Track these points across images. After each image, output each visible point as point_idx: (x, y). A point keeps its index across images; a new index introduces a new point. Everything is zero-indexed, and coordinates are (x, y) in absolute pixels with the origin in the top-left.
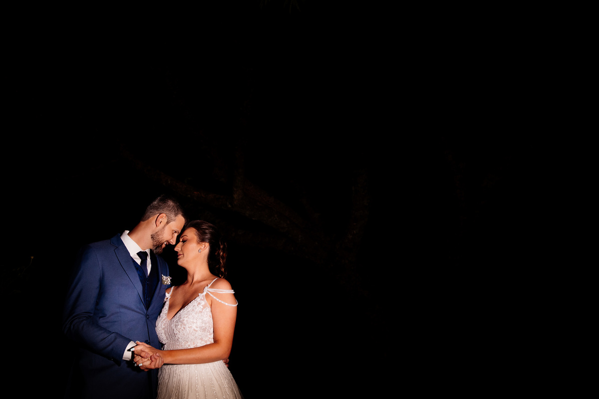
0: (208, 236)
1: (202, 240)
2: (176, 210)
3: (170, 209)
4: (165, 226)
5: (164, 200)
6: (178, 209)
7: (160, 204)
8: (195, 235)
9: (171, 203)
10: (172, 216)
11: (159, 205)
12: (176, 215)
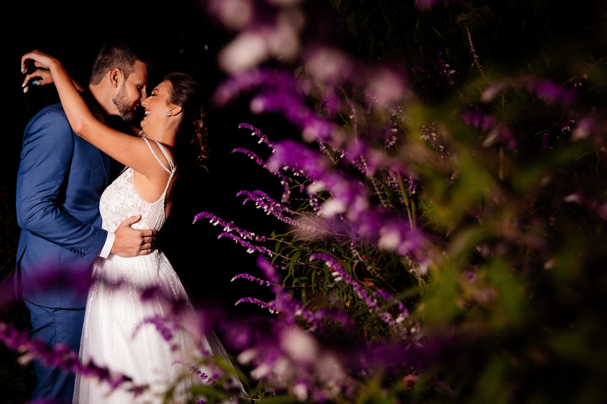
0: (183, 98)
1: (174, 101)
2: (129, 57)
3: (121, 58)
4: (124, 83)
5: (108, 52)
6: (131, 56)
7: (106, 57)
8: (169, 92)
9: (118, 52)
10: (127, 67)
11: (106, 60)
12: (132, 64)
